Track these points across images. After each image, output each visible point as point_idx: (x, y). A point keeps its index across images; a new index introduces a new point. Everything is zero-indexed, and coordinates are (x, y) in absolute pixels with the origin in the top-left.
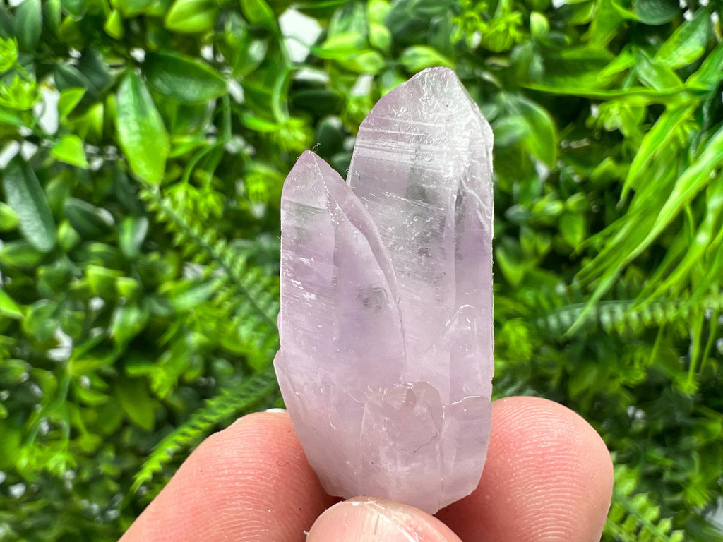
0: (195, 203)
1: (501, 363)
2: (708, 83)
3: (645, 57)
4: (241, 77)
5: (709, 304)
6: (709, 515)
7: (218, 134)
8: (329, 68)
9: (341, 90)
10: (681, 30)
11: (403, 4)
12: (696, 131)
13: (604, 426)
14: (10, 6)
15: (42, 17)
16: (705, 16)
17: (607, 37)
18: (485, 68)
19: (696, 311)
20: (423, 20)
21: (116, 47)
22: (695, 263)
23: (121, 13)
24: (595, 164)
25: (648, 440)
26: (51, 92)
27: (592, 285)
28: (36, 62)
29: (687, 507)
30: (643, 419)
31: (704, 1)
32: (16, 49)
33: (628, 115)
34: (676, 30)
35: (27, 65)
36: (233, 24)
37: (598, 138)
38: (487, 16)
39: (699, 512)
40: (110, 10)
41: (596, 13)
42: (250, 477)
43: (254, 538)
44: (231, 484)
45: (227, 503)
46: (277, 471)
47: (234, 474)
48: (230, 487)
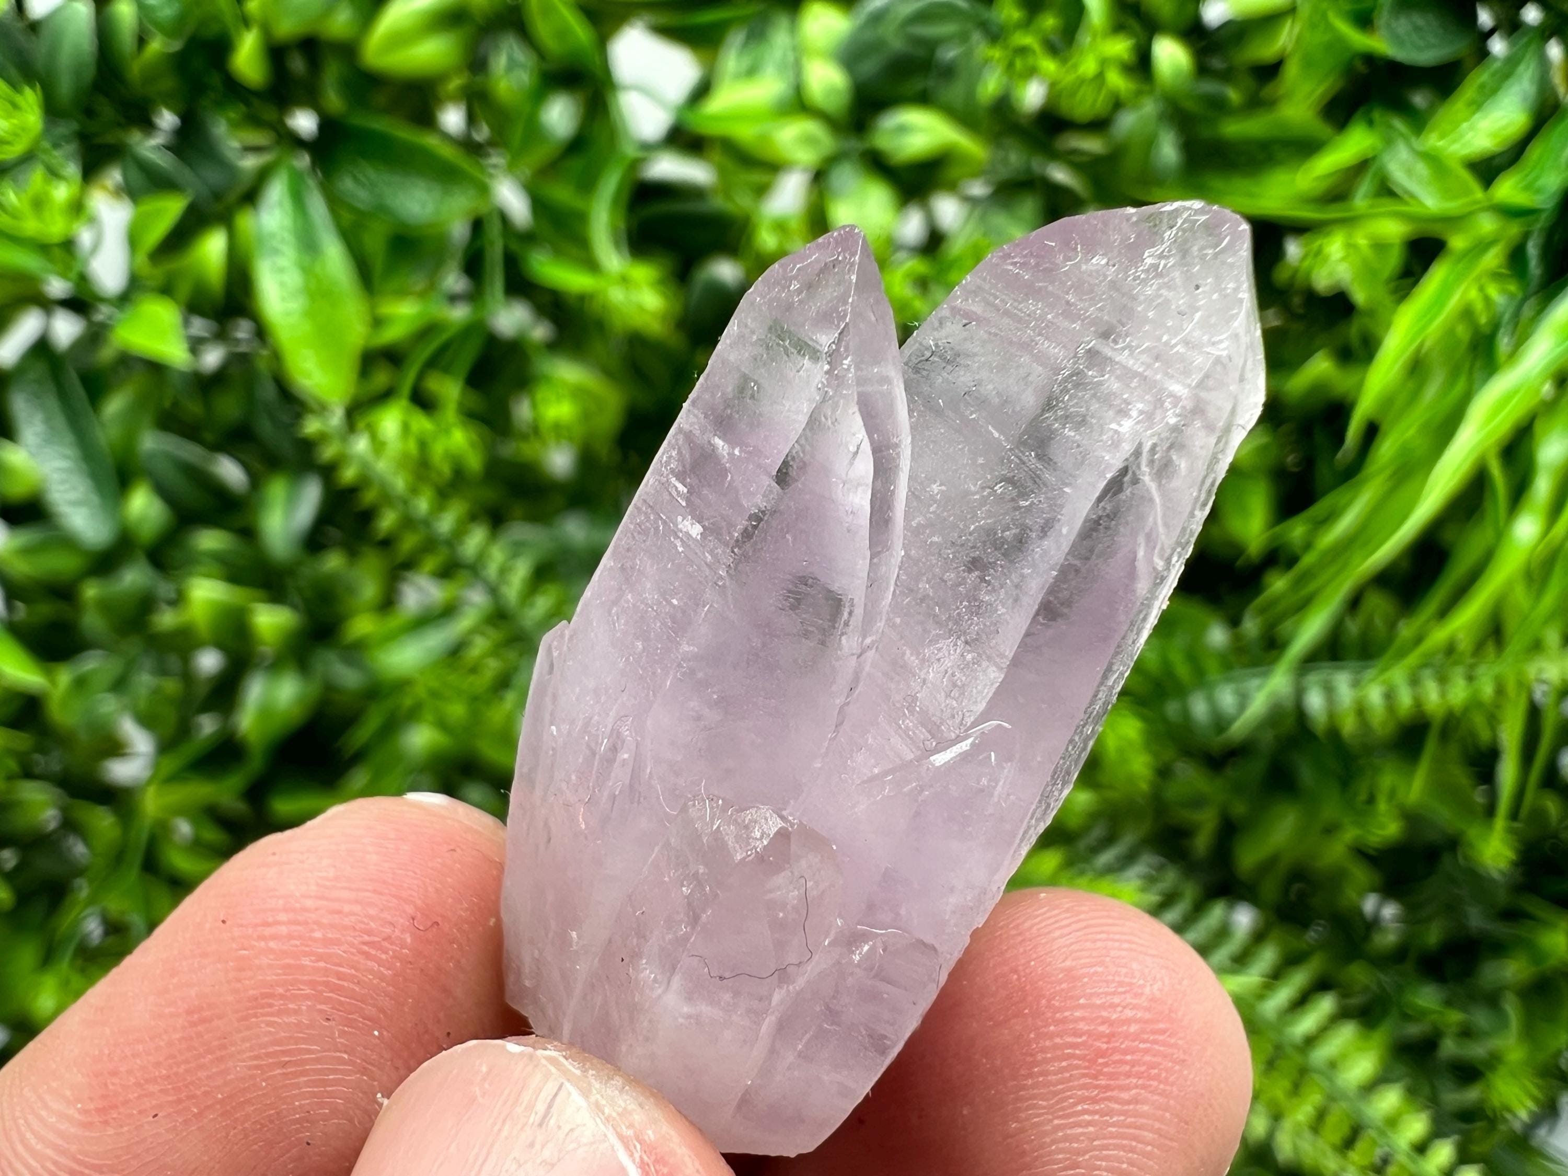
0: (423, 445)
1: (1084, 799)
2: (1538, 191)
3: (1402, 135)
4: (527, 172)
5: (1540, 671)
6: (1542, 1132)
7: (475, 295)
8: (717, 155)
9: (741, 202)
10: (1478, 78)
11: (877, 18)
12: (1512, 296)
13: (1312, 935)
14: (27, 19)
15: (96, 41)
16: (1533, 48)
17: (1321, 90)
18: (1054, 155)
19: (1511, 687)
20: (919, 52)
21: (257, 106)
22: (1509, 583)
23: (266, 34)
24: (1292, 366)
25: (1408, 967)
26: (113, 202)
27: (1285, 627)
28: (83, 137)
29: (1490, 1114)
30: (1397, 922)
31: (1532, 14)
32: (41, 109)
33: (1364, 260)
34: (1468, 77)
35: (63, 144)
36: (510, 59)
37: (1300, 311)
38: (1060, 44)
39: (1517, 1125)
40: (243, 26)
41: (1297, 39)
42: (342, 949)
43: (331, 1094)
44: (292, 961)
45: (276, 1003)
46: (408, 940)
47: (300, 937)
48: (289, 967)
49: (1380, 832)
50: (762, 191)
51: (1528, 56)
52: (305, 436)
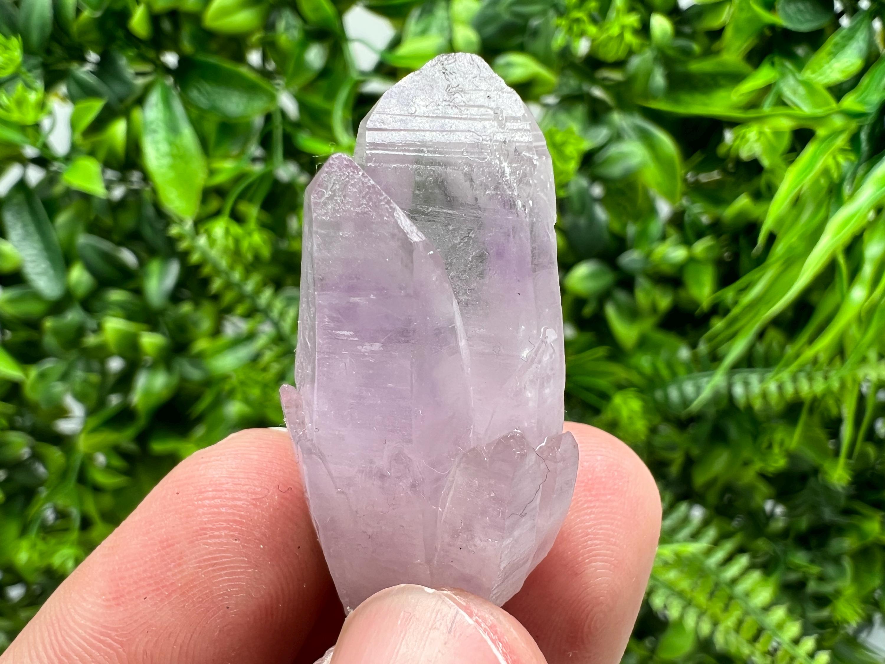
0: (237, 241)
2: (867, 103)
3: (791, 71)
4: (296, 88)
5: (866, 374)
6: (863, 635)
7: (267, 159)
10: (835, 39)
11: (496, 2)
12: (852, 163)
13: (735, 524)
15: (52, 11)
16: (866, 22)
17: (745, 46)
18: (595, 81)
19: (849, 383)
20: (519, 21)
21: (144, 49)
22: (848, 325)
23: (149, 8)
24: (728, 202)
25: (789, 541)
26: (63, 104)
27: (722, 349)
28: (45, 66)
29: (836, 624)
30: (783, 516)
31: (864, 4)
32: (21, 50)
33: (769, 141)
34: (828, 39)
35: (34, 70)
36: (287, 23)
37: (733, 171)
38: (598, 18)
39: (850, 631)
40: (136, 4)
41: (732, 16)
42: (242, 502)
43: (239, 580)
44: (216, 510)
45: (208, 533)
46: (276, 497)
47: (219, 498)
48: (214, 513)
49: (775, 465)
51: (862, 27)
52: (171, 235)
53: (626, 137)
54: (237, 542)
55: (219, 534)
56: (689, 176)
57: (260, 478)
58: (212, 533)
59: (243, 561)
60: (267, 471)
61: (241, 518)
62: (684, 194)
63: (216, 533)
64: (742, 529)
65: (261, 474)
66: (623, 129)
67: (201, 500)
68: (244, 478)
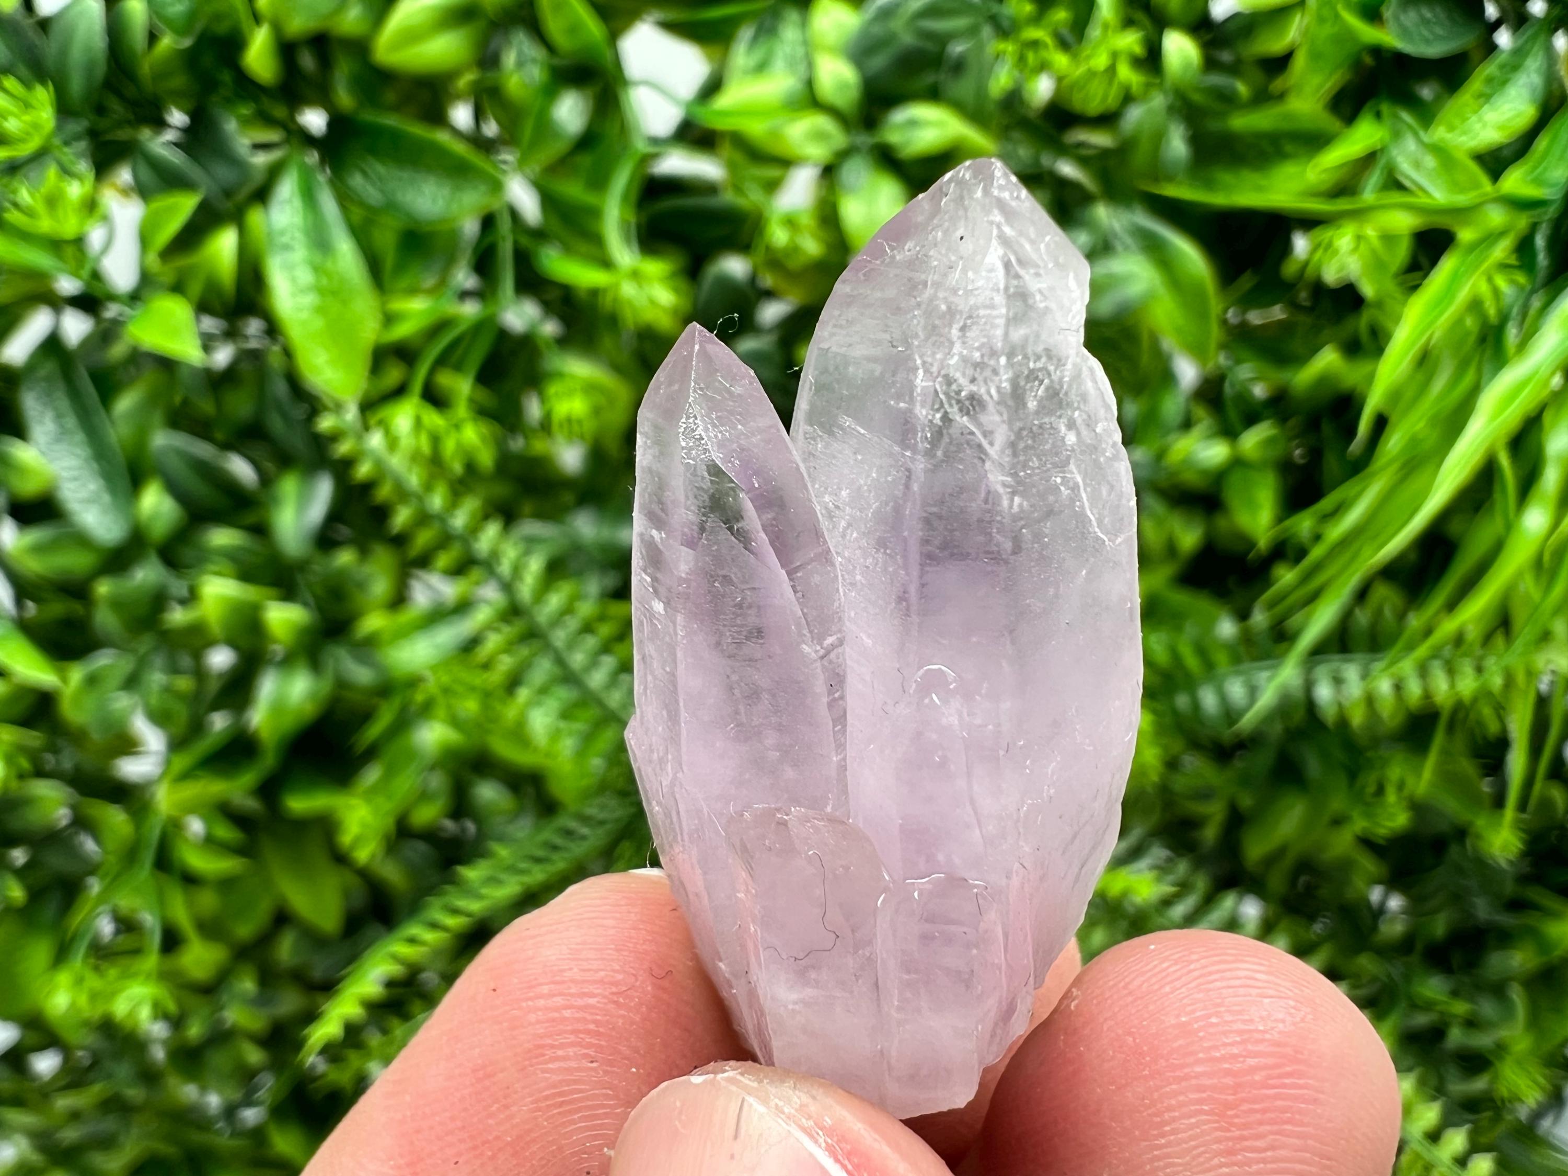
0: (436, 440)
2: (1546, 183)
3: (1410, 127)
4: (535, 167)
5: (1549, 661)
7: (485, 293)
8: (726, 150)
9: (752, 198)
10: (1487, 70)
11: (886, 14)
12: (1521, 288)
13: (1318, 927)
14: (37, 16)
15: (107, 39)
16: (1542, 38)
17: (1328, 85)
18: (1063, 150)
19: (1521, 678)
20: (929, 46)
21: (266, 103)
22: (1519, 575)
23: (277, 29)
24: (1301, 359)
25: (1415, 958)
26: (124, 200)
27: (1294, 621)
28: (93, 134)
29: (1499, 1103)
30: (1403, 913)
31: (1537, 6)
32: (52, 107)
33: (1374, 252)
34: (1477, 70)
35: (73, 142)
36: (520, 54)
37: (1307, 304)
38: (1070, 38)
39: (1523, 1113)
40: (254, 23)
41: (1305, 33)
42: (596, 1000)
43: (601, 1127)
44: (556, 1015)
45: (547, 1052)
46: (649, 988)
47: (561, 994)
48: (553, 1020)
49: (1390, 824)
50: (772, 186)
51: (1535, 49)
52: (320, 430)
53: (1119, 248)
54: (594, 1065)
55: (565, 1054)
56: (1230, 314)
57: (621, 957)
58: (554, 1053)
59: (607, 1096)
60: (631, 945)
61: (597, 1027)
62: (1223, 346)
63: (560, 1053)
64: (1331, 936)
65: (621, 950)
66: (1115, 235)
67: (530, 999)
68: (595, 960)
